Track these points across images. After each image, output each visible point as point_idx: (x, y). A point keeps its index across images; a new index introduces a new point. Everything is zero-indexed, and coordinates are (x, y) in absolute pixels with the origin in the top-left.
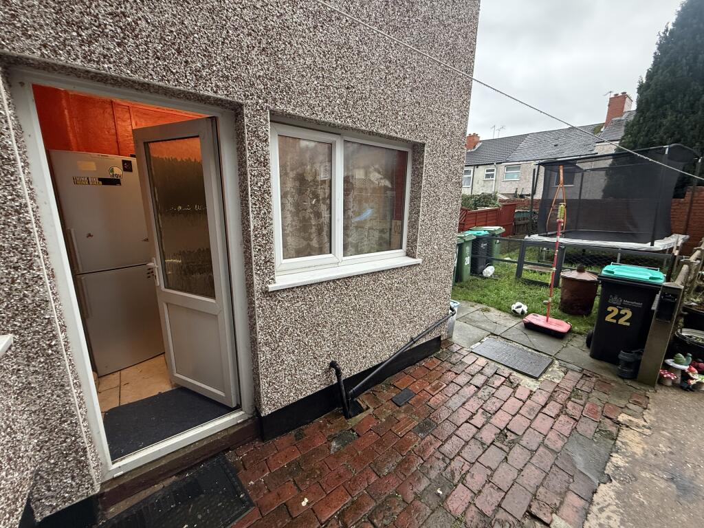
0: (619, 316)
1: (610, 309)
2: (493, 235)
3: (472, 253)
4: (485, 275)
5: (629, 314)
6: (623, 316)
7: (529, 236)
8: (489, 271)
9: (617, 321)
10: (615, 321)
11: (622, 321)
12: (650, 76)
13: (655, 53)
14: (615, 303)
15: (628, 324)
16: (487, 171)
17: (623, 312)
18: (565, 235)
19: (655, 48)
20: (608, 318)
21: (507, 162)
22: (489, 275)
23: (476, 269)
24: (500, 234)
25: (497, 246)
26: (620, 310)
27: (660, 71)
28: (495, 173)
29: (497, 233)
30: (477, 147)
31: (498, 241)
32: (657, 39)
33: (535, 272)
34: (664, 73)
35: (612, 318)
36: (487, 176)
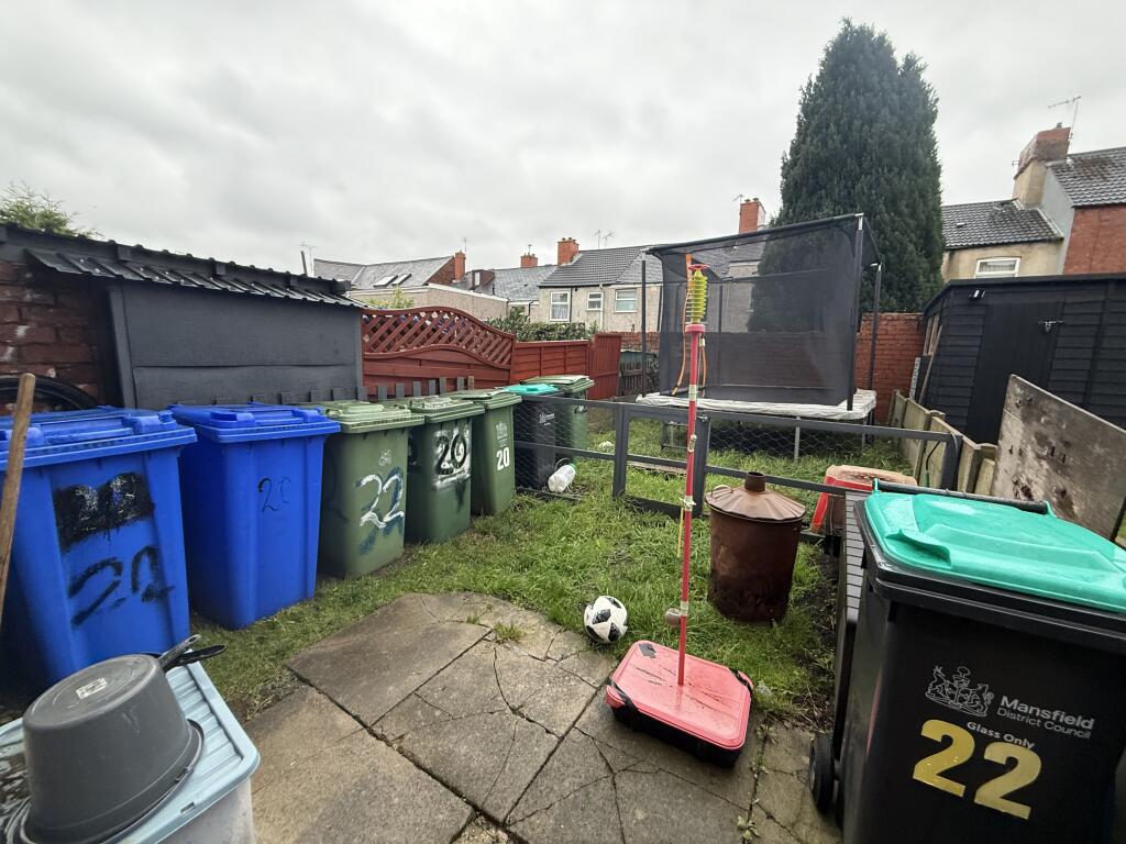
0: (977, 771)
1: (933, 729)
2: (567, 395)
3: (517, 437)
4: (552, 488)
5: (1029, 766)
6: (997, 770)
7: (644, 396)
8: (563, 477)
9: (971, 793)
10: (958, 789)
11: (991, 794)
12: (795, 150)
13: (799, 116)
14: (955, 705)
15: (1022, 811)
16: (591, 296)
17: (996, 753)
18: (705, 391)
19: (797, 110)
20: (927, 771)
21: (618, 283)
22: (562, 489)
23: (529, 474)
24: (583, 392)
25: (579, 420)
26: (982, 742)
27: (809, 139)
28: (601, 299)
29: (575, 389)
30: (576, 259)
31: (581, 408)
32: (799, 96)
33: (655, 474)
34: (814, 142)
35: (946, 774)
36: (592, 304)
